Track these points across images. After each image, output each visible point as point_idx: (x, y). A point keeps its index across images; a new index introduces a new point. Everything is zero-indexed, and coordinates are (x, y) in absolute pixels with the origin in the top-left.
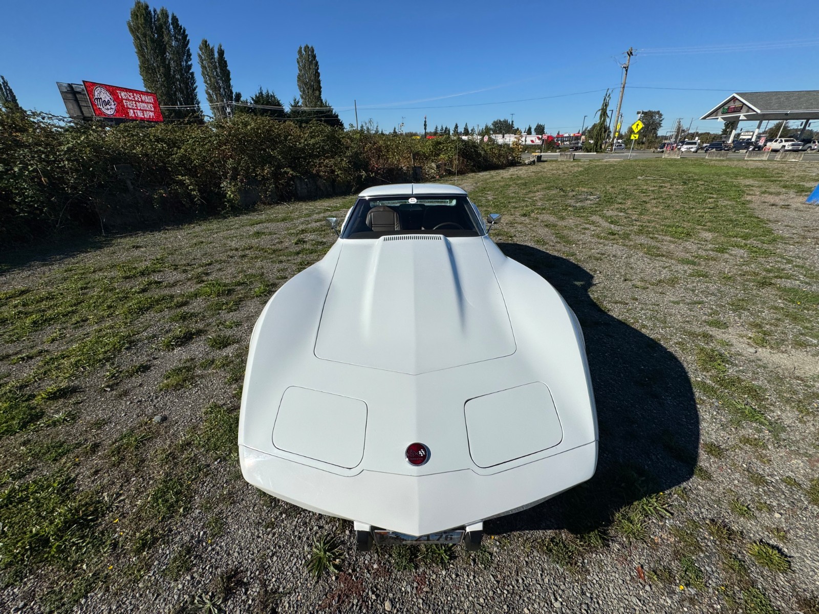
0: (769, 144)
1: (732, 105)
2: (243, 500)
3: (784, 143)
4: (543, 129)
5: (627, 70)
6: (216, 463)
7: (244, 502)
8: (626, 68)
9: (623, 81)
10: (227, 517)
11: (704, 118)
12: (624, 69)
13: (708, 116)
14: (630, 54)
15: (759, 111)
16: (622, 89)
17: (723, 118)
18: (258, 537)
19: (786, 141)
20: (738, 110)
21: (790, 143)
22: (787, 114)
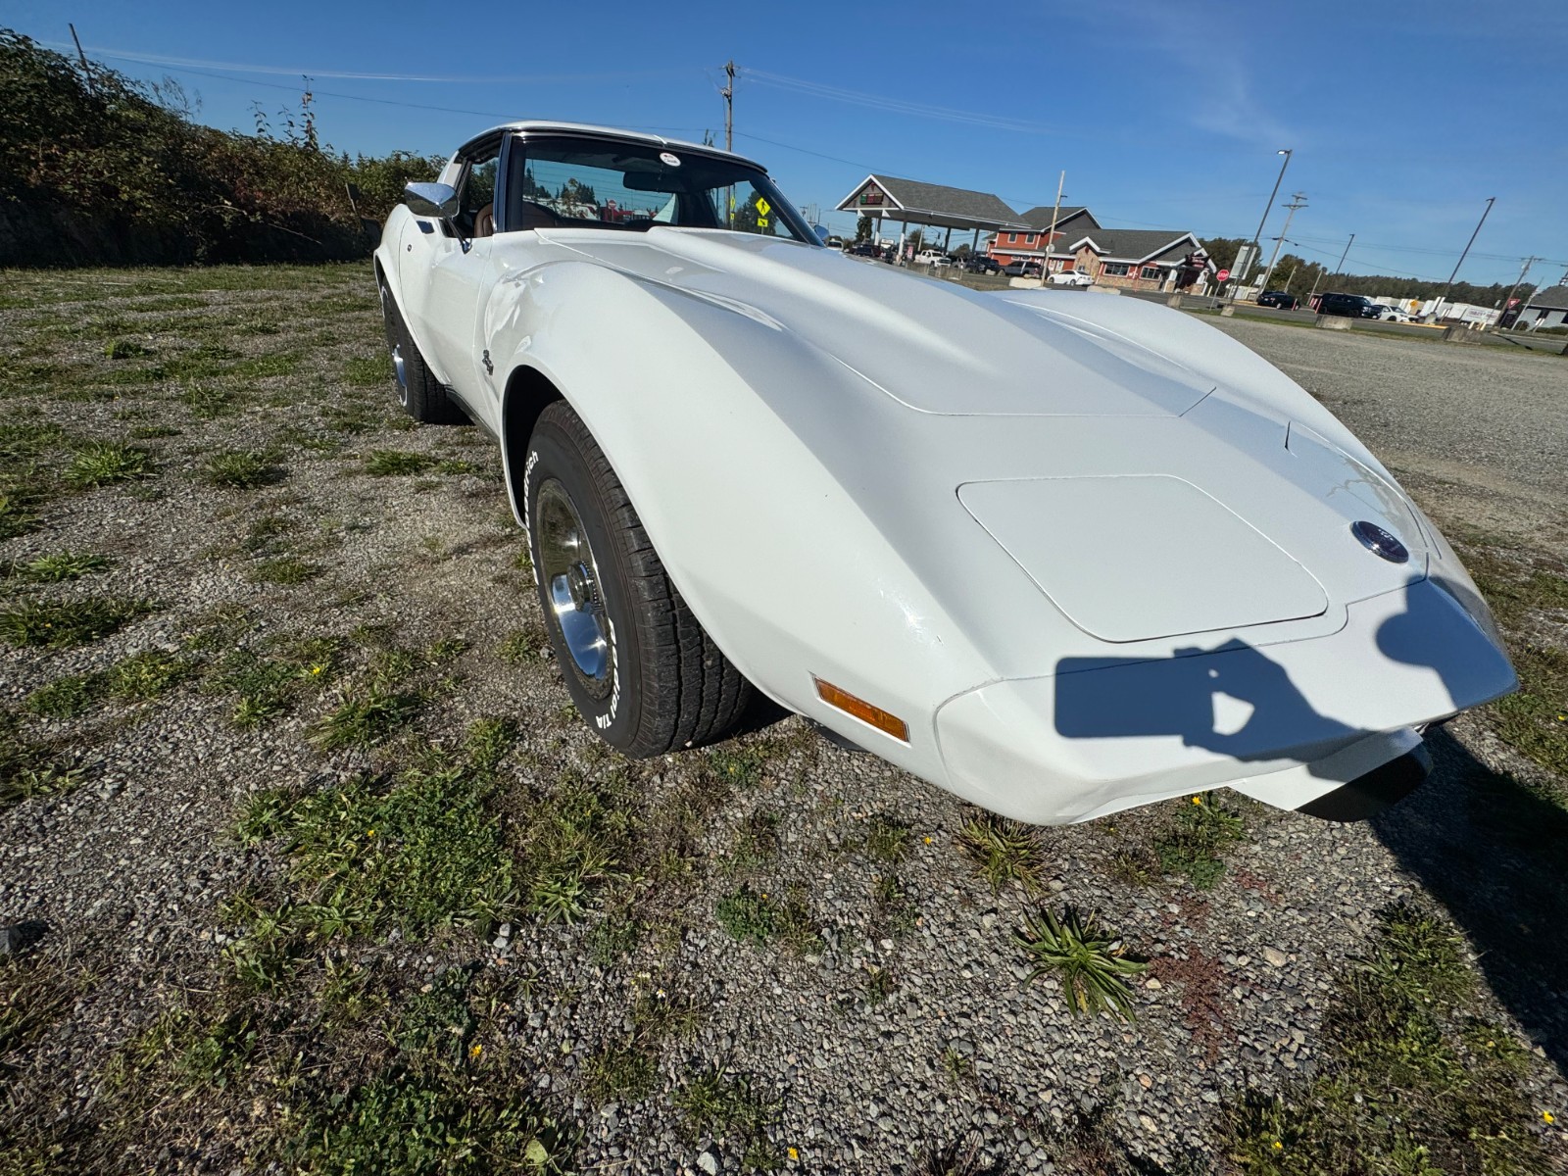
0: (917, 257)
1: (871, 193)
2: (721, 983)
3: (932, 258)
4: (592, 193)
5: (730, 101)
6: (500, 943)
7: (730, 986)
8: (729, 97)
9: (728, 120)
10: (730, 1059)
11: (841, 208)
12: (726, 100)
13: (845, 205)
14: (731, 73)
15: (902, 207)
16: (728, 136)
17: (863, 211)
18: (888, 1035)
19: (935, 255)
20: (878, 201)
21: (939, 258)
22: (930, 216)
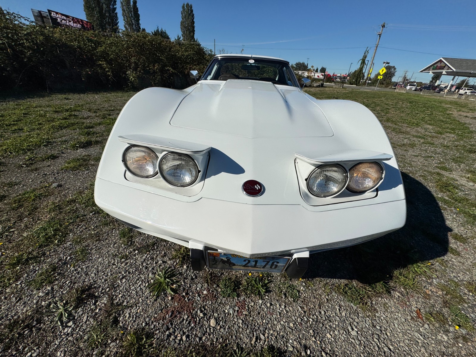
1: (439, 65)
2: (107, 239)
3: (466, 91)
4: (325, 70)
6: (91, 214)
9: (377, 43)
10: (92, 249)
11: (422, 71)
12: (379, 36)
13: (424, 70)
14: (383, 26)
15: (454, 70)
16: (375, 48)
17: (433, 73)
18: (114, 264)
19: (468, 89)
20: (442, 68)
21: (470, 91)
22: (471, 73)
